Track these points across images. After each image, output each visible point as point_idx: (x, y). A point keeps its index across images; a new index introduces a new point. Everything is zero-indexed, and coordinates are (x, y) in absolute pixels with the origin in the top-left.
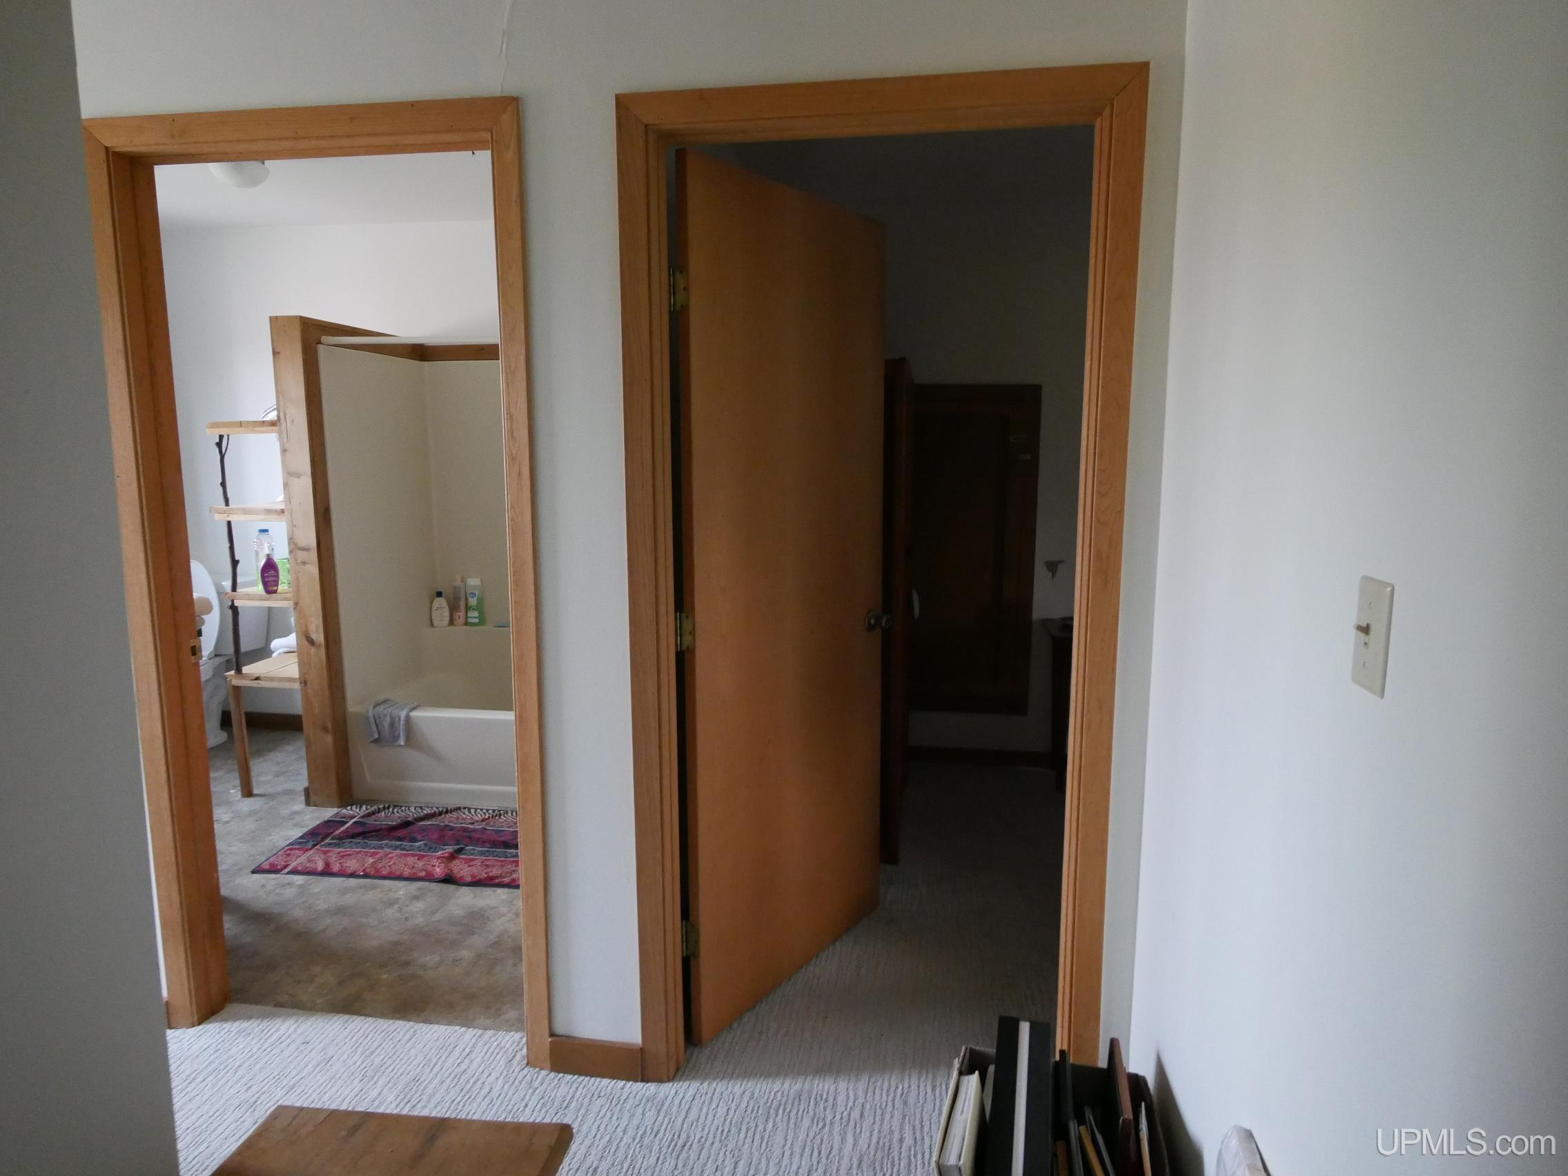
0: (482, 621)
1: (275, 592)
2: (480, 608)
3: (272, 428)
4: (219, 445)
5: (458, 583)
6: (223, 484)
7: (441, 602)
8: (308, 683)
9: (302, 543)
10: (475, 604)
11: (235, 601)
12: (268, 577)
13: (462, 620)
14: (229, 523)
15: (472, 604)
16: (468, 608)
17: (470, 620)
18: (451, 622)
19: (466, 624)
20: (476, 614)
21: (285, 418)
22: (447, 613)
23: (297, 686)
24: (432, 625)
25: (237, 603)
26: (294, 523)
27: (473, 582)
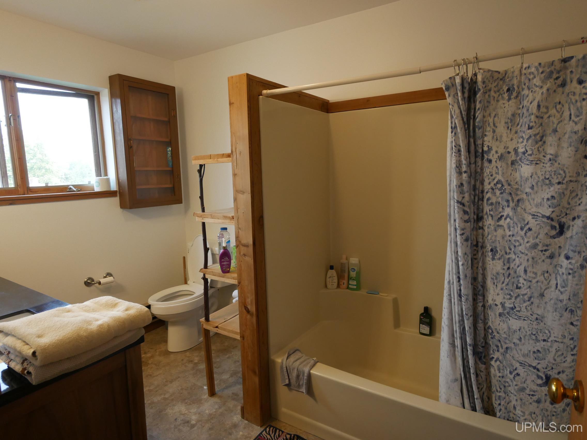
0: (359, 287)
1: (228, 272)
2: (358, 278)
3: (228, 159)
4: (200, 171)
5: (344, 261)
6: (201, 198)
7: (332, 273)
8: (245, 338)
9: (244, 241)
10: (355, 276)
11: (206, 275)
12: (224, 262)
13: (345, 285)
14: (204, 224)
15: (352, 276)
16: (349, 278)
17: (350, 286)
18: (339, 286)
19: (348, 288)
20: (355, 283)
21: (236, 151)
22: (336, 280)
23: (238, 337)
24: (326, 286)
25: (207, 276)
26: (239, 226)
27: (354, 261)
